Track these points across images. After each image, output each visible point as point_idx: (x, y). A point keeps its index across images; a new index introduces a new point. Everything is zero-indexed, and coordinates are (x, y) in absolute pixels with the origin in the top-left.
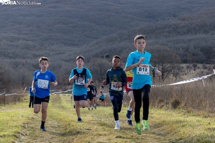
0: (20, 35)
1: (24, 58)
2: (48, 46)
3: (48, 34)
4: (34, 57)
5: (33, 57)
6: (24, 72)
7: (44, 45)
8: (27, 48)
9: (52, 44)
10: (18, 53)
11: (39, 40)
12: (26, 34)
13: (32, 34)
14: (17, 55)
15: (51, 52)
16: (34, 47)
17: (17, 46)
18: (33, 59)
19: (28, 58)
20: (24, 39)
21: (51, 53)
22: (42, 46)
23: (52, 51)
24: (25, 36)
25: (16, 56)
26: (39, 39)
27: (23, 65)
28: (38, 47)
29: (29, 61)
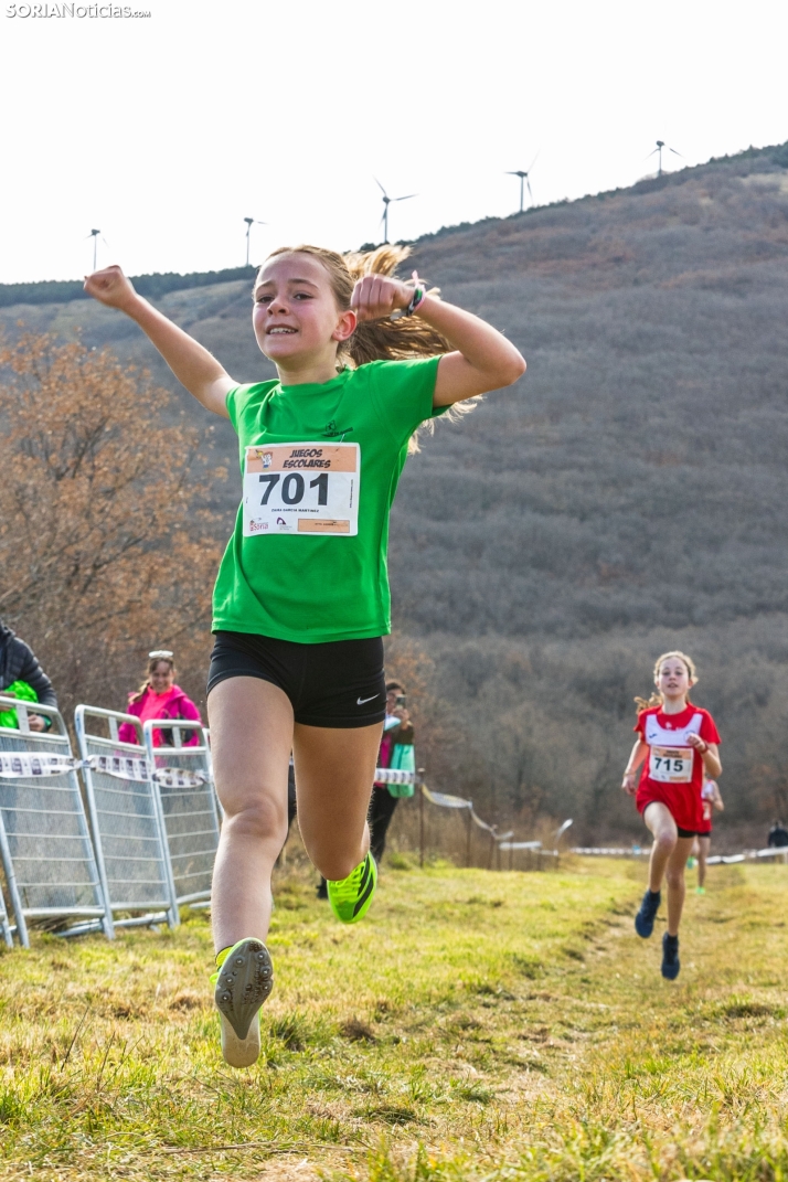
0: (499, 471)
1: (520, 631)
2: (687, 552)
3: (687, 469)
4: (584, 622)
5: (583, 629)
6: (529, 731)
7: (655, 545)
8: (540, 563)
9: (714, 543)
10: (477, 597)
11: (623, 509)
12: (537, 467)
13: (581, 468)
14: (473, 605)
15: (702, 596)
16: (593, 556)
17: (476, 548)
18: (583, 637)
19: (550, 629)
20: (525, 501)
21: (704, 604)
22: (647, 548)
23: (708, 589)
24: (527, 481)
25: (467, 618)
26: (623, 501)
27: (515, 677)
28: (618, 557)
29: (551, 650)
